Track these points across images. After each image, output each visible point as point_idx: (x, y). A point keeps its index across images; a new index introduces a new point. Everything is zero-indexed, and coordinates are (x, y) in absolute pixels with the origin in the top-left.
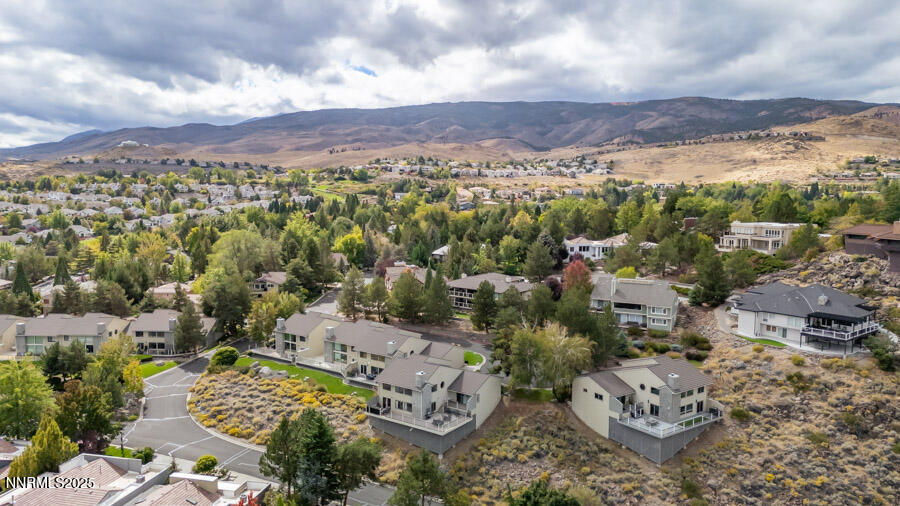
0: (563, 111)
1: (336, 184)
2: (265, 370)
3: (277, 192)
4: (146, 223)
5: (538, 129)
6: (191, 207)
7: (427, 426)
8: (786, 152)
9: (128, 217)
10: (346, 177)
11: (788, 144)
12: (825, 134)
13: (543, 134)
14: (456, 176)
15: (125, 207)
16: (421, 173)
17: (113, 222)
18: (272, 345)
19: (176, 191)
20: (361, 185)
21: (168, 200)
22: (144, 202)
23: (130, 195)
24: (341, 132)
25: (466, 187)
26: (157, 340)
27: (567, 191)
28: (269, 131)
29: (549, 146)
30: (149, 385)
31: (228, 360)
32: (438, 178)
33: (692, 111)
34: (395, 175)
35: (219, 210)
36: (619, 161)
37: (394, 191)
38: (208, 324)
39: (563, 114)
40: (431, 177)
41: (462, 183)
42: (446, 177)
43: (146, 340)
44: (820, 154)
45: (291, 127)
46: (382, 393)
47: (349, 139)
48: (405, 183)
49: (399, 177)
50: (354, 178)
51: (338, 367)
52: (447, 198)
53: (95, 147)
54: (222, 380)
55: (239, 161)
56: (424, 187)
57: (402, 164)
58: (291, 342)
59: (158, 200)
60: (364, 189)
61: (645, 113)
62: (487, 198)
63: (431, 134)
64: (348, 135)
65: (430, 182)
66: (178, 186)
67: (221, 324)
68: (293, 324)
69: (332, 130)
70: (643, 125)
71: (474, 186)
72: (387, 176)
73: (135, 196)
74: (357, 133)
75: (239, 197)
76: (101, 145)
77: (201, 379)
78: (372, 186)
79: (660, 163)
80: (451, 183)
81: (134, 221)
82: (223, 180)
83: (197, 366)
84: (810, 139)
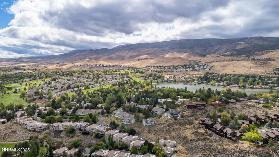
0: (212, 42)
1: (135, 74)
2: (111, 117)
3: (121, 77)
4: (94, 86)
5: (204, 48)
6: (102, 81)
7: (126, 124)
8: (260, 65)
9: (90, 84)
10: (138, 72)
11: (262, 62)
12: (276, 58)
13: (205, 50)
14: (166, 72)
15: (89, 82)
16: (156, 71)
17: (87, 86)
18: (112, 114)
19: (99, 77)
20: (141, 74)
21: (98, 80)
22: (93, 80)
23: (90, 79)
24: (143, 51)
25: (167, 75)
26: (99, 113)
27: (194, 76)
28: (123, 50)
29: (206, 54)
30: (99, 118)
31: (107, 116)
32: (161, 72)
33: (257, 42)
34: (150, 72)
35: (108, 82)
36: (214, 66)
37: (148, 77)
38: (105, 111)
39: (212, 43)
40: (159, 72)
41: (167, 73)
42: (163, 72)
43: (98, 113)
44: (271, 65)
45: (130, 49)
46: (122, 120)
47: (145, 53)
48: (152, 74)
49: (151, 72)
50: (140, 73)
51: (119, 117)
52: (161, 78)
53: (78, 56)
54: (106, 118)
55: (114, 65)
56: (156, 75)
57: (152, 69)
58: (114, 114)
59: (96, 80)
60: (142, 76)
61: (240, 43)
62: (172, 78)
63: (170, 50)
64: (145, 52)
65: (158, 73)
66: (100, 76)
67: (107, 111)
68: (115, 112)
69: (141, 50)
70: (239, 47)
71: (169, 74)
72: (148, 72)
73: (91, 79)
74: (148, 51)
75: (113, 78)
76: (79, 55)
77: (104, 118)
78: (144, 75)
79: (225, 66)
80: (163, 74)
81: (91, 86)
82: (110, 73)
83: (104, 116)
84: (270, 60)
